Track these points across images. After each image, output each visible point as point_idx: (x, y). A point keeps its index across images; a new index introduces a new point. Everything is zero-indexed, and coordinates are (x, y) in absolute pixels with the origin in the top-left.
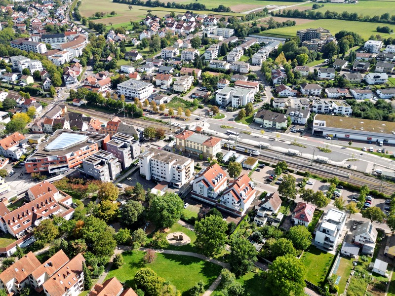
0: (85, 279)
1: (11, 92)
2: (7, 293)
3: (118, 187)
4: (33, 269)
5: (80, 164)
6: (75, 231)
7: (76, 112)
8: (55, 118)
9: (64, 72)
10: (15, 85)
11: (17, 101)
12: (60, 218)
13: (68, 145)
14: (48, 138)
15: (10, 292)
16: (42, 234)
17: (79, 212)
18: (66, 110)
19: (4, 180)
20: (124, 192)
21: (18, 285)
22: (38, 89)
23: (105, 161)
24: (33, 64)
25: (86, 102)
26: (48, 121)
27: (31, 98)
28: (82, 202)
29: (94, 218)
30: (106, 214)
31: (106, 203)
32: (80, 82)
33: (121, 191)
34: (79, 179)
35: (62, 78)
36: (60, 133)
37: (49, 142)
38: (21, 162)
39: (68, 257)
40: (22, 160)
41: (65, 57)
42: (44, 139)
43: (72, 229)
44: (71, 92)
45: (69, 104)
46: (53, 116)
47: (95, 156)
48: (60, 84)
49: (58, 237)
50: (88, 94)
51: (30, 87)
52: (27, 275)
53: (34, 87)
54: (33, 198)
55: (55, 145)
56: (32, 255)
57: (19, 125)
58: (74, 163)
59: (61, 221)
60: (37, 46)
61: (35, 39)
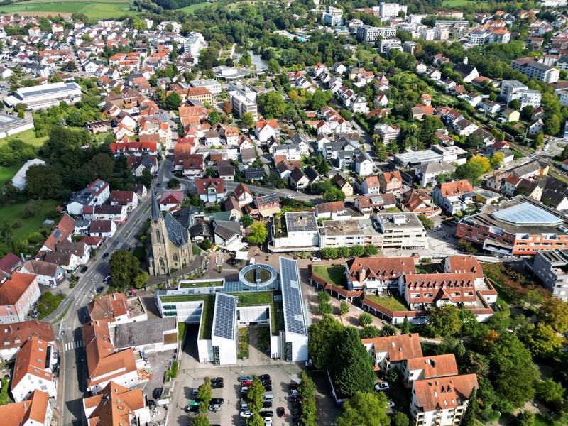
0: (467, 413)
1: (483, 126)
2: (374, 364)
4: (411, 356)
5: (531, 255)
6: (481, 341)
7: (561, 178)
8: (525, 178)
10: (492, 119)
11: (485, 140)
12: (470, 314)
13: (525, 222)
14: (503, 202)
15: (376, 365)
16: (440, 320)
17: (498, 320)
18: (546, 171)
19: (425, 233)
21: (388, 363)
22: (520, 131)
24: (529, 95)
26: (514, 178)
27: (504, 141)
28: (510, 308)
29: (516, 340)
30: (537, 344)
31: (545, 329)
34: (519, 275)
35: (563, 125)
36: (523, 201)
37: (501, 208)
38: (454, 219)
39: (459, 368)
40: (457, 218)
42: (497, 201)
43: (479, 336)
45: (555, 165)
46: (523, 174)
47: (560, 253)
48: (554, 132)
49: (456, 336)
51: (510, 126)
52: (402, 358)
53: (516, 127)
54: (450, 270)
55: (508, 214)
56: (417, 339)
57: (473, 172)
58: (524, 249)
59: (469, 318)
60: (547, 72)
61: (548, 61)
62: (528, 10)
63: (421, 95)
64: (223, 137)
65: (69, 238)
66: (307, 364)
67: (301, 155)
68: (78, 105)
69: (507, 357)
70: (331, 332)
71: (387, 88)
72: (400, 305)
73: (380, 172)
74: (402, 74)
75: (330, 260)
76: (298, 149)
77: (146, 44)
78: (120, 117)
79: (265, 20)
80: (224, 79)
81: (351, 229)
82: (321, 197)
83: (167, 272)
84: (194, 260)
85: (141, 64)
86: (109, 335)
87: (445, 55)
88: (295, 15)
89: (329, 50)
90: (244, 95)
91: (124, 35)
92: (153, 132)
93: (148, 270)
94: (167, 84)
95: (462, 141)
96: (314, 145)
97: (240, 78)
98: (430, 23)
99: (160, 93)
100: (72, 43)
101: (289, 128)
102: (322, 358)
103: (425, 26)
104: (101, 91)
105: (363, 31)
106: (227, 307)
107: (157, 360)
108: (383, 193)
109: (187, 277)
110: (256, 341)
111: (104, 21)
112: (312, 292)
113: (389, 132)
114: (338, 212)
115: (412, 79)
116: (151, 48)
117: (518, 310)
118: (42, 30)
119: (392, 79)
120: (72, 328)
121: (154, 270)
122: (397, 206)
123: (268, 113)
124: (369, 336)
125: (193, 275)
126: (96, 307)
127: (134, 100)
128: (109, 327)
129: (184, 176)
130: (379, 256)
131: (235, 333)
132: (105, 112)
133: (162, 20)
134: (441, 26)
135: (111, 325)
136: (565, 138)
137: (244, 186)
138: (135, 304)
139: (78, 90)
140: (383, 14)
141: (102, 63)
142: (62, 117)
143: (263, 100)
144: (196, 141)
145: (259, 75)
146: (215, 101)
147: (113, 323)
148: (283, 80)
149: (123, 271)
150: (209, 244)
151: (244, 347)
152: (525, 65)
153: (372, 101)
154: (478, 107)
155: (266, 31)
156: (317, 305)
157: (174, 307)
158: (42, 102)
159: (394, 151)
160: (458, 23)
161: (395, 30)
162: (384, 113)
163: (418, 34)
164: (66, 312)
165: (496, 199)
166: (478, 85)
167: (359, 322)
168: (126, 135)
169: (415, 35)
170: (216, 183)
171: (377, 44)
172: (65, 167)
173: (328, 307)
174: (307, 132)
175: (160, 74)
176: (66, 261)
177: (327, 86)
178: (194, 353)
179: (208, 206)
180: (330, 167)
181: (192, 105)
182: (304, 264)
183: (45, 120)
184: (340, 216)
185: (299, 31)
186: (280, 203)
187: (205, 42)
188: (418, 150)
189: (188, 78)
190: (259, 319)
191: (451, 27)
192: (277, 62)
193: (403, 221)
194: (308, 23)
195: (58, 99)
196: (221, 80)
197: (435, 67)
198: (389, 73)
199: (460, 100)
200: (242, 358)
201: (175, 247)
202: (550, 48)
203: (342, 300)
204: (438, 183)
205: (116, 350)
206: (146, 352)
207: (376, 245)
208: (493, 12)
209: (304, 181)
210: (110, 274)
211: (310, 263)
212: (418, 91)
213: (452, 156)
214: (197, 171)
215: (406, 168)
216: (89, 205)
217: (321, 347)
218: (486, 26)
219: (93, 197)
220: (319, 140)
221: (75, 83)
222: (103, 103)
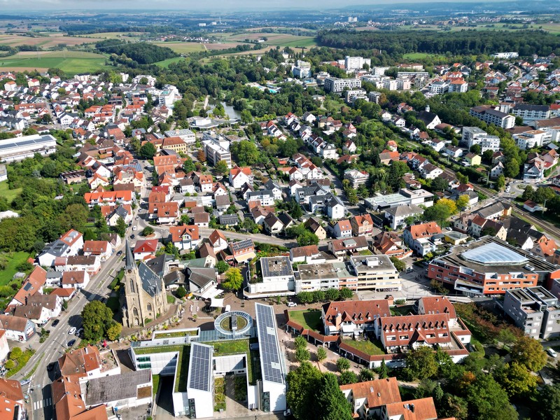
1: (448, 170)
2: (353, 411)
3: (549, 353)
4: (389, 401)
5: (501, 294)
6: (459, 383)
7: (524, 219)
8: (490, 219)
9: (528, 160)
10: (456, 163)
11: (450, 183)
12: (446, 355)
13: (493, 261)
14: (471, 242)
15: (355, 412)
16: (416, 363)
17: (473, 360)
18: (509, 212)
19: (398, 274)
20: (556, 367)
21: (367, 410)
22: (482, 174)
23: (542, 306)
24: (488, 140)
25: (545, 209)
26: (480, 220)
27: (469, 184)
28: (484, 348)
29: (492, 381)
30: (513, 383)
31: (520, 369)
32: (548, 178)
33: (551, 363)
34: (491, 315)
35: (522, 167)
36: (489, 241)
37: (469, 248)
38: (425, 261)
39: (438, 412)
40: (428, 259)
41: (538, 139)
42: (465, 241)
43: (455, 378)
44: (528, 189)
45: (517, 206)
46: (488, 215)
47: (528, 291)
48: (514, 175)
49: (433, 378)
50: (553, 199)
51: (473, 169)
52: (381, 404)
53: (479, 170)
54: (423, 311)
55: (476, 254)
56: (395, 383)
57: (440, 214)
58: (493, 289)
59: (445, 359)
60: (503, 119)
61: (504, 109)
62: (482, 62)
63: (387, 142)
64: (198, 185)
65: (41, 291)
66: (285, 414)
67: (275, 201)
68: (53, 157)
69: (484, 398)
70: (309, 380)
71: (355, 135)
72: (377, 348)
73: (352, 216)
74: (369, 122)
75: (306, 304)
76: (272, 195)
77: (121, 97)
78: (95, 167)
79: (237, 73)
80: (198, 129)
81: (326, 272)
82: (295, 241)
83: (141, 322)
84: (168, 309)
85: (116, 115)
86: (80, 392)
87: (408, 103)
88: (265, 69)
89: (299, 101)
90: (218, 144)
91: (100, 89)
92: (127, 182)
93: (121, 322)
94: (142, 134)
95: (429, 185)
96: (287, 191)
97: (214, 128)
98: (392, 75)
99: (135, 143)
100: (48, 97)
101: (263, 174)
102: (300, 407)
103: (388, 78)
104: (76, 143)
105: (330, 83)
106: (203, 357)
107: (130, 416)
108: (355, 236)
109: (161, 327)
110: (233, 392)
111: (80, 75)
112: (288, 338)
113: (358, 177)
114: (313, 256)
115: (378, 126)
116: (127, 100)
117: (492, 350)
118: (18, 85)
119: (359, 127)
120: (42, 385)
121: (128, 321)
122: (370, 248)
123: (242, 160)
124: (347, 382)
125: (167, 324)
126: (67, 362)
127: (109, 150)
128: (80, 383)
129: (159, 224)
130: (354, 299)
131: (211, 384)
132: (80, 163)
133: (137, 74)
134: (404, 77)
135: (83, 381)
136: (524, 180)
137: (219, 232)
138: (108, 357)
139: (52, 142)
140: (349, 67)
141: (77, 115)
142: (36, 169)
143: (236, 149)
144: (171, 189)
145: (232, 125)
146: (189, 150)
147: (85, 378)
148: (255, 130)
149: (96, 322)
150: (184, 292)
151: (221, 399)
152: (483, 113)
153: (341, 148)
154: (441, 152)
155: (238, 84)
156: (294, 351)
157: (148, 359)
158: (16, 154)
159: (365, 195)
160: (418, 74)
161: (361, 82)
162: (353, 159)
163: (382, 85)
164: (35, 368)
165: (464, 240)
166: (440, 131)
167: (336, 368)
168: (100, 185)
169: (379, 86)
170: (190, 230)
171: (344, 94)
172: (38, 218)
173: (306, 353)
174: (280, 178)
175: (135, 125)
176: (36, 314)
177: (297, 134)
178: (169, 407)
179: (182, 253)
180: (303, 212)
181: (166, 154)
182: (281, 309)
183: (18, 172)
184: (314, 260)
185: (269, 83)
186: (255, 248)
187: (179, 95)
188: (387, 194)
189: (163, 128)
190: (235, 368)
191: (413, 78)
192: (249, 112)
193: (376, 263)
194: (277, 76)
195: (33, 151)
196: (195, 130)
197: (400, 114)
198: (356, 121)
199: (425, 145)
200: (218, 411)
201: (149, 297)
202: (505, 97)
203: (319, 346)
204: (408, 225)
205: (87, 407)
206: (119, 408)
207: (350, 287)
208: (451, 64)
209: (278, 226)
210: (82, 327)
211: (286, 308)
212: (384, 138)
213: (419, 199)
214: (171, 219)
215: (376, 211)
216: (62, 256)
217: (299, 396)
218: (444, 77)
219: (66, 248)
220: (291, 185)
221: (50, 136)
222: (78, 154)
